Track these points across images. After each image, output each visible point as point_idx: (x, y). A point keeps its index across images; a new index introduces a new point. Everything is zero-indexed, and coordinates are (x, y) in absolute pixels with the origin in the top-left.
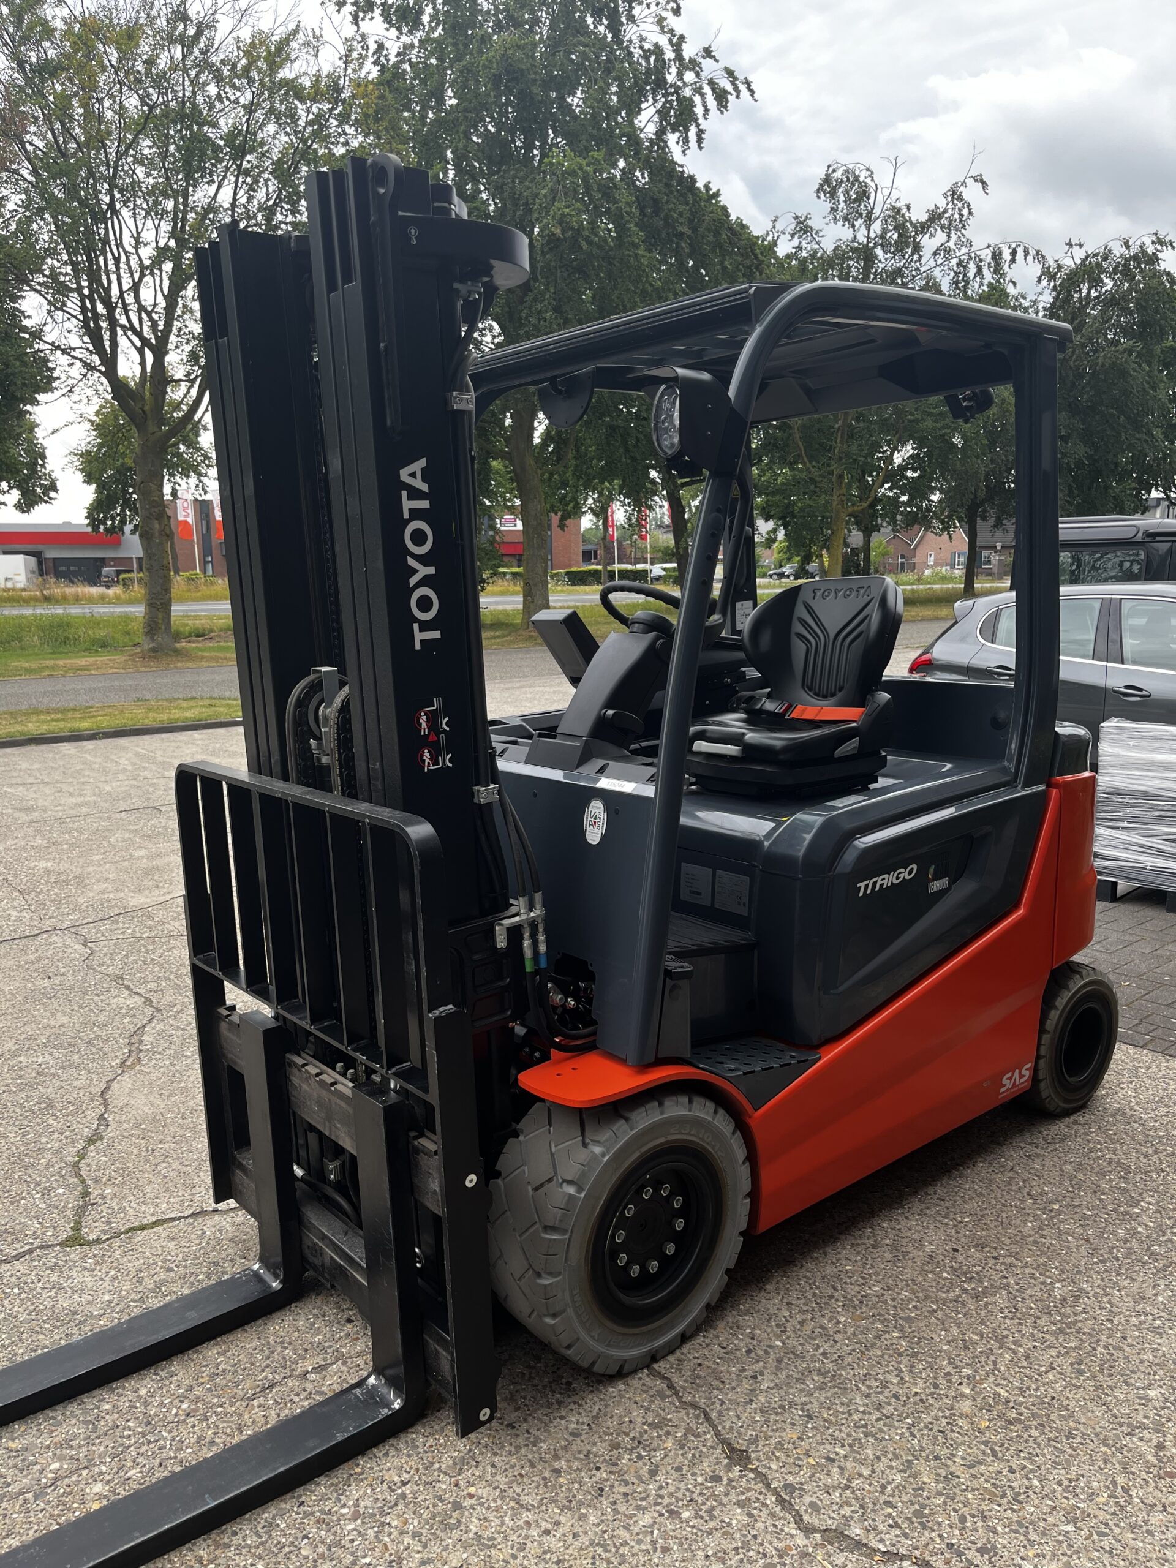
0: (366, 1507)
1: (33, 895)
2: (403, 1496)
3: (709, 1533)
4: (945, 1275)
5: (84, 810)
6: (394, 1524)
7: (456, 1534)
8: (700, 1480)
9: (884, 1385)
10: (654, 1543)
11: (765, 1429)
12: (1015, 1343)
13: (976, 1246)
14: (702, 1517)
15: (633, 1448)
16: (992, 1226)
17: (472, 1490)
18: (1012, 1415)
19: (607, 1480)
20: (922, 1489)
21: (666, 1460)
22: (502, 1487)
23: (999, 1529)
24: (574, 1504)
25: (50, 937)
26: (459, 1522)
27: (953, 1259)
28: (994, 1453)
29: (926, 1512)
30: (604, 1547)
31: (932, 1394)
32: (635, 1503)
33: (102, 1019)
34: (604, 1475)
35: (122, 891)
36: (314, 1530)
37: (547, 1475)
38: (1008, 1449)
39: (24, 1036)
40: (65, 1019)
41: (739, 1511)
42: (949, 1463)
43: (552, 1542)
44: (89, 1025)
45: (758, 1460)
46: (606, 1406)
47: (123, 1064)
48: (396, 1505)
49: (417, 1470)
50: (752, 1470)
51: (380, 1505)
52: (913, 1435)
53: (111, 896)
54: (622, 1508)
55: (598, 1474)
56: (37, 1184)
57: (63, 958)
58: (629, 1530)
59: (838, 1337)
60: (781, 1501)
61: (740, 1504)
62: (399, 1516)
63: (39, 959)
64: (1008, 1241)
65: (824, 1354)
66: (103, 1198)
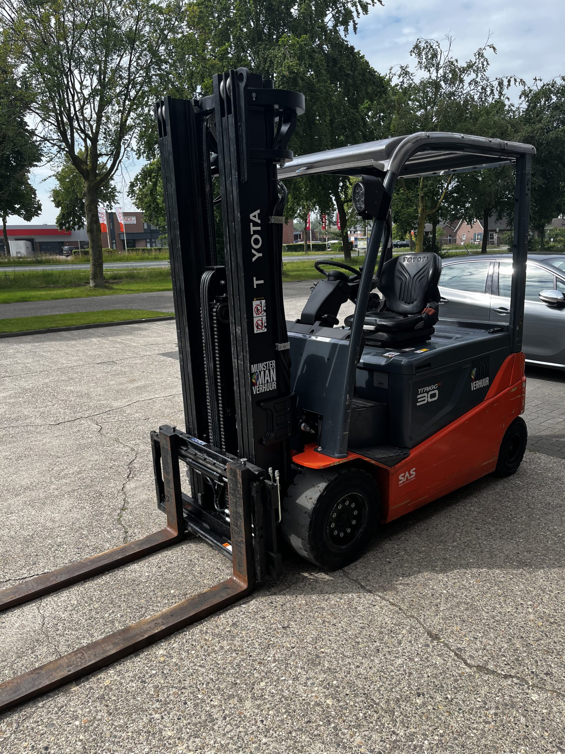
0: (279, 657)
1: (68, 402)
2: (294, 653)
3: (428, 667)
4: (515, 563)
5: (81, 363)
6: (292, 663)
7: (319, 668)
8: (420, 646)
9: (494, 608)
10: (405, 671)
11: (445, 626)
12: (549, 591)
13: (527, 551)
14: (424, 661)
15: (389, 634)
16: (533, 543)
17: (322, 650)
18: (552, 620)
19: (380, 646)
20: (517, 650)
21: (404, 638)
22: (335, 649)
23: (552, 665)
24: (367, 656)
25: (81, 421)
26: (320, 663)
27: (518, 557)
28: (547, 636)
29: (520, 659)
30: (383, 672)
31: (516, 612)
32: (394, 655)
33: (114, 457)
34: (378, 644)
35: (108, 400)
36: (258, 667)
37: (354, 644)
38: (552, 634)
39: (81, 465)
40: (97, 457)
41: (439, 658)
42: (527, 639)
43: (361, 670)
44: (109, 460)
45: (443, 638)
46: (374, 617)
47: (128, 477)
48: (291, 656)
49: (297, 642)
50: (441, 642)
51: (284, 656)
52: (509, 628)
53: (104, 402)
54: (388, 656)
55: (375, 643)
56: (104, 528)
57: (89, 430)
58: (393, 666)
59: (471, 589)
60: (456, 655)
61: (438, 655)
62: (293, 661)
63: (79, 431)
64: (541, 550)
65: (466, 596)
66: (135, 533)
